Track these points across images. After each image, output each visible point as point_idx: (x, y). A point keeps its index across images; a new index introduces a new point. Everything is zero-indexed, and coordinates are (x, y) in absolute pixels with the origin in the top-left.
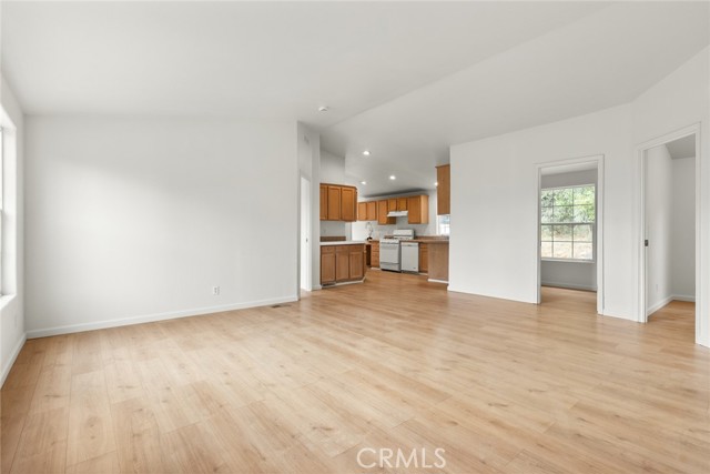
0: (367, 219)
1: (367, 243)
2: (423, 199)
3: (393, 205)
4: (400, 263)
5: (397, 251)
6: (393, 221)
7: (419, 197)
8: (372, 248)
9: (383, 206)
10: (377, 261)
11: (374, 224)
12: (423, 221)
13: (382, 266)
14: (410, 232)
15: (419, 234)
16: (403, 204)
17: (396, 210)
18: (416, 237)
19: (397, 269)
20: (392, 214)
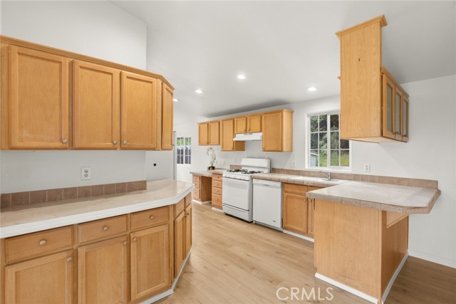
0: (208, 143)
1: (208, 174)
2: (285, 114)
3: (241, 125)
4: (251, 210)
5: (246, 192)
6: (240, 146)
7: (281, 111)
8: (214, 183)
9: (228, 127)
10: (220, 200)
11: (217, 149)
12: (285, 148)
13: (226, 210)
14: (264, 163)
15: (276, 166)
16: (255, 123)
17: (246, 132)
18: (273, 170)
19: (246, 216)
20: (240, 137)
